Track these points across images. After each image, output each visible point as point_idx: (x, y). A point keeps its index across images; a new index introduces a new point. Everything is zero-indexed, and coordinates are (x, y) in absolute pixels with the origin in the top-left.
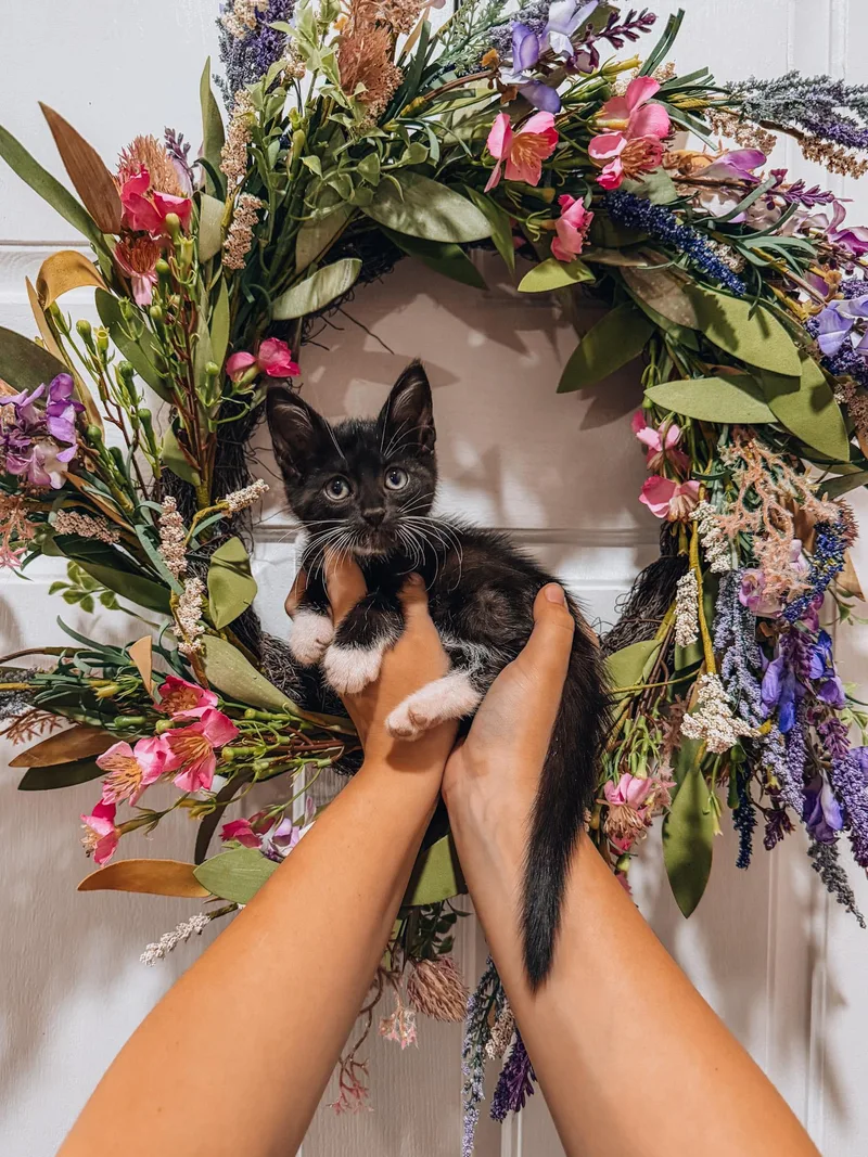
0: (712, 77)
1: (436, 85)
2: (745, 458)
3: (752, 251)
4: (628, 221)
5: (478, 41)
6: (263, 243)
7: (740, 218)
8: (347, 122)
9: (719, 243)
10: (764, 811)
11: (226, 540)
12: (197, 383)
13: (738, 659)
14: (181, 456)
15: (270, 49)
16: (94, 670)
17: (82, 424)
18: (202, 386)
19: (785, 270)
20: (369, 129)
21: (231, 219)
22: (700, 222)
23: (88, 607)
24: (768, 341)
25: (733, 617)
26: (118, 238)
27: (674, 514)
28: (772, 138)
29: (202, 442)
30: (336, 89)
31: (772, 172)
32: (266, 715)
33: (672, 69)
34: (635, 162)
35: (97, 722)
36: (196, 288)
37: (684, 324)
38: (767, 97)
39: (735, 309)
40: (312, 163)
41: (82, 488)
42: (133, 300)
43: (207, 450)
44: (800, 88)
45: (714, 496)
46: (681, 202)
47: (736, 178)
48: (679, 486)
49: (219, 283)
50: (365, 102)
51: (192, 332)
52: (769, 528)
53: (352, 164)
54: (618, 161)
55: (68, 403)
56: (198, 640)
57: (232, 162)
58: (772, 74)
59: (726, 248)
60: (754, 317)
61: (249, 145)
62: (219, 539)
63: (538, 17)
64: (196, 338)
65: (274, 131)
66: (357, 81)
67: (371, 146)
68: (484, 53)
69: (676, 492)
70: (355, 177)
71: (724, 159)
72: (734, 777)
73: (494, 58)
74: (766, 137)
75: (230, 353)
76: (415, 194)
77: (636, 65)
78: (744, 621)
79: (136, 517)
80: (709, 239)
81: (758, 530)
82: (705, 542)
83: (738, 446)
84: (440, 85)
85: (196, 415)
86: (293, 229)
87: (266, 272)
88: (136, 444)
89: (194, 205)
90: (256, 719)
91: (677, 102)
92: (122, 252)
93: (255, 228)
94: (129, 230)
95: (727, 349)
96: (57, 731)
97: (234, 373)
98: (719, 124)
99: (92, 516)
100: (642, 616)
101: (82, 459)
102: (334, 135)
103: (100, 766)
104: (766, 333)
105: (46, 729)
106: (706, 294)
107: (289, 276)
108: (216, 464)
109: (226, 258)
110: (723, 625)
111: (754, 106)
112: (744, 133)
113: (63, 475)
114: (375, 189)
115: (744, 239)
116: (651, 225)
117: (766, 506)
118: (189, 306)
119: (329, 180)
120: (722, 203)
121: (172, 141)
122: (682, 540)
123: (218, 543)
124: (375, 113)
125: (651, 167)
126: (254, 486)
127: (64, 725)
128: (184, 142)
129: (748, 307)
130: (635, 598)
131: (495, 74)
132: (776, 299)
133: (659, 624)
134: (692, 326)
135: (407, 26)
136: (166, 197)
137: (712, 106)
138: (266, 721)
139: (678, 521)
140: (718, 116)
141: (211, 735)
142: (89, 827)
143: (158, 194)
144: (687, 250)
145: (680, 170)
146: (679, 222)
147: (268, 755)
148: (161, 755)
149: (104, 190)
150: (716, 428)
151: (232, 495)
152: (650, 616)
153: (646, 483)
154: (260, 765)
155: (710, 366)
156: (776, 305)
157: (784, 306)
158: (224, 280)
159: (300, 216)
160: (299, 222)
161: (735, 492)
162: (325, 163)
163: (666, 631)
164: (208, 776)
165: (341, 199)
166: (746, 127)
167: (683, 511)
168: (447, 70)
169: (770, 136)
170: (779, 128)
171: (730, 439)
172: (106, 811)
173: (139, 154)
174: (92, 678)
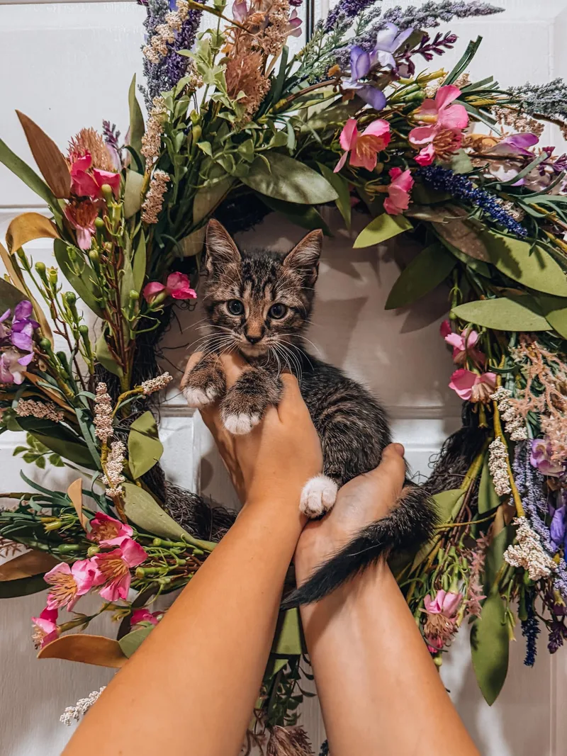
0: (496, 83)
1: (295, 90)
2: (529, 355)
3: (530, 206)
4: (437, 186)
5: (325, 59)
6: (170, 205)
7: (520, 183)
8: (231, 118)
9: (505, 200)
10: (547, 622)
11: (140, 415)
12: (123, 305)
13: (531, 507)
14: (109, 357)
15: (177, 67)
16: (44, 510)
17: (38, 336)
18: (126, 306)
19: (556, 219)
20: (247, 123)
21: (148, 188)
22: (490, 185)
23: (42, 465)
24: (545, 271)
25: (526, 475)
26: (67, 201)
27: (476, 397)
28: (541, 126)
29: (125, 346)
30: (224, 96)
31: (544, 149)
32: (170, 543)
33: (467, 78)
34: (444, 147)
35: (45, 547)
36: (123, 237)
37: (479, 258)
38: (538, 97)
39: (519, 249)
40: (205, 147)
41: (37, 383)
42: (77, 246)
43: (128, 351)
44: (563, 91)
45: (507, 384)
46: (476, 171)
47: (517, 154)
48: (479, 376)
49: (139, 232)
50: (244, 104)
51: (120, 268)
52: (551, 409)
53: (234, 147)
54: (431, 146)
55: (28, 321)
56: (120, 487)
57: (150, 148)
58: (542, 81)
59: (510, 204)
60: (533, 254)
61: (162, 135)
62: (136, 415)
63: (369, 41)
64: (122, 273)
65: (180, 126)
66: (239, 90)
67: (248, 134)
68: (329, 67)
69: (477, 381)
70: (237, 157)
71: (506, 140)
72: (523, 596)
73: (338, 71)
74: (536, 125)
75: (146, 283)
76: (279, 168)
77: (442, 75)
78: (535, 478)
79: (76, 402)
80: (498, 197)
81: (543, 410)
82: (506, 416)
83: (524, 348)
84: (298, 90)
85: (121, 327)
86: (191, 194)
87: (172, 225)
88: (77, 349)
89: (122, 178)
90: (161, 546)
91: (471, 101)
92: (70, 211)
93: (164, 195)
94: (76, 196)
95: (513, 277)
96: (17, 554)
97: (149, 296)
98: (502, 116)
99: (44, 402)
100: (450, 471)
101: (37, 362)
102: (221, 127)
103: (47, 581)
104: (542, 265)
105: (10, 552)
106: (496, 237)
107: (188, 227)
108: (134, 360)
109: (144, 215)
110: (519, 482)
111: (530, 104)
112: (521, 123)
113: (22, 374)
114: (250, 164)
115: (524, 198)
116: (454, 188)
117: (548, 392)
118: (118, 250)
119: (218, 158)
120: (506, 172)
121: (108, 130)
122: (482, 416)
123: (135, 417)
124: (251, 112)
125: (454, 150)
126: (162, 376)
127: (23, 550)
128: (116, 130)
129: (528, 247)
130: (443, 458)
131: (338, 82)
132: (549, 240)
133: (463, 478)
134: (485, 260)
135: (274, 50)
136: (103, 173)
137: (497, 104)
138: (168, 548)
139: (479, 403)
140: (501, 111)
141: (127, 558)
142: (37, 627)
143: (97, 170)
144: (481, 206)
145: (474, 149)
146: (475, 186)
147: (169, 574)
148: (91, 573)
149: (59, 169)
150: (507, 335)
151: (146, 382)
152: (456, 472)
153: (454, 374)
154: (164, 581)
155: (500, 289)
156: (549, 245)
157: (555, 245)
158: (142, 231)
159: (196, 185)
160: (195, 189)
161: (523, 381)
162: (215, 147)
163: (469, 483)
164: (125, 589)
165: (226, 173)
166: (523, 118)
167: (482, 395)
168: (303, 80)
169: (539, 124)
170: (548, 119)
171: (517, 343)
172: (51, 615)
173: (84, 141)
174: (44, 516)
